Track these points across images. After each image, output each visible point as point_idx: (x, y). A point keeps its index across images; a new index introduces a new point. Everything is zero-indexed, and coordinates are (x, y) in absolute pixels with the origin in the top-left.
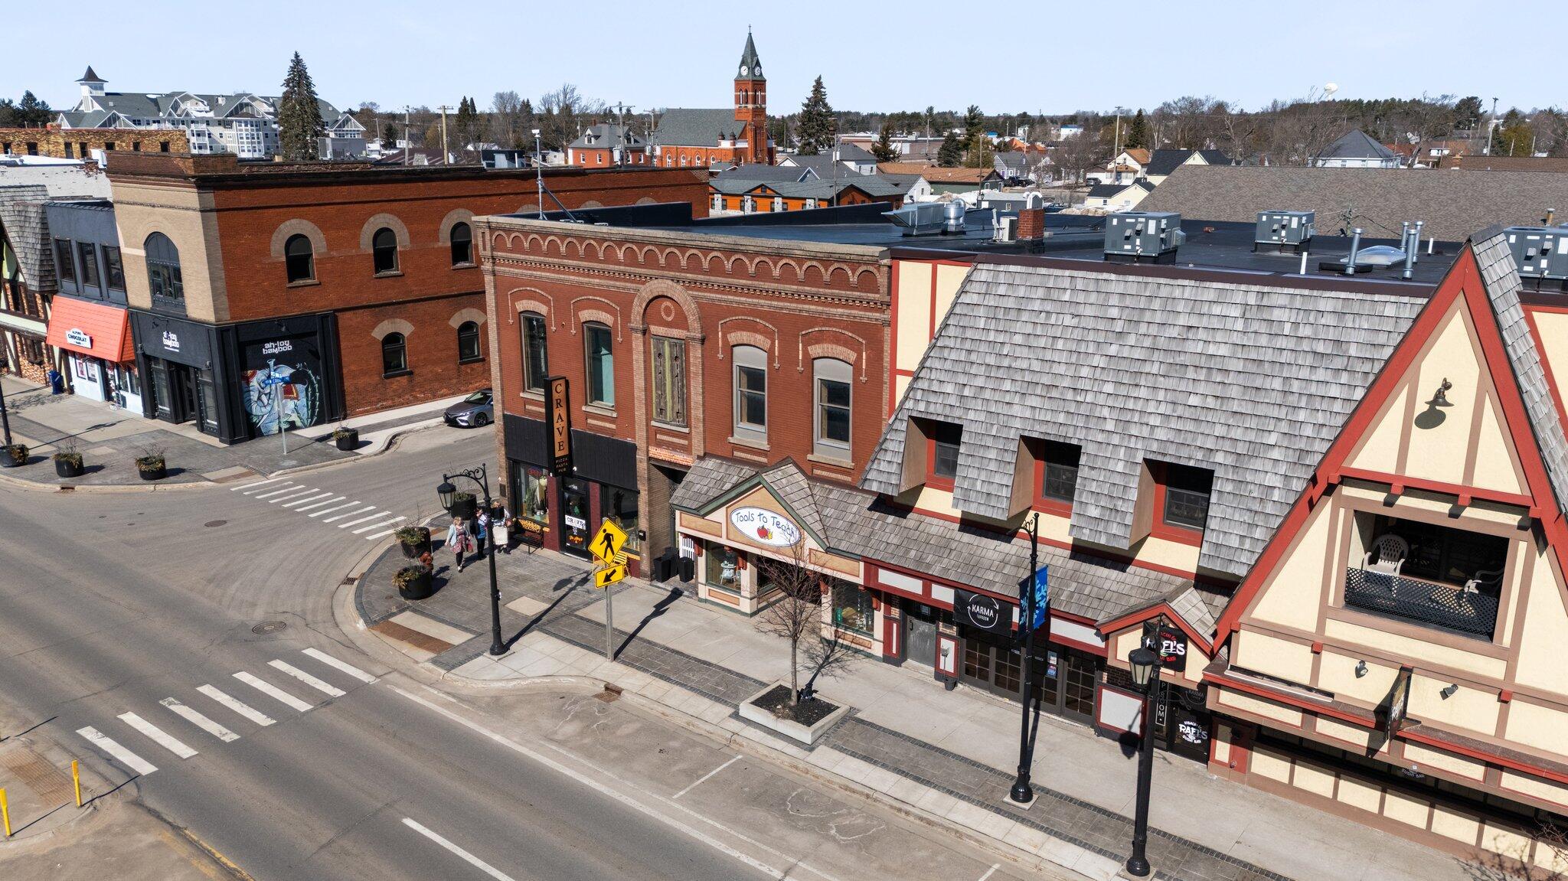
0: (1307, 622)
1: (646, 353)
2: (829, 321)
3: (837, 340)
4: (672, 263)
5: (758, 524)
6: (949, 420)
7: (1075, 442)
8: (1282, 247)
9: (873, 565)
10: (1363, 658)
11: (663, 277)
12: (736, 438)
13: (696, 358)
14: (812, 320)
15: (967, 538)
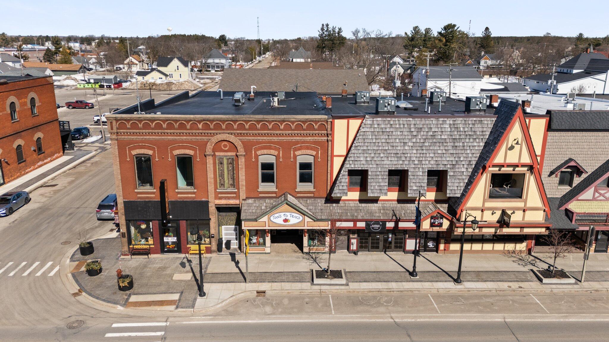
0: (480, 205)
1: (214, 163)
2: (304, 142)
3: (308, 148)
4: (229, 127)
5: (283, 218)
6: (363, 169)
7: (406, 169)
8: (364, 102)
9: (333, 222)
10: (493, 210)
11: (223, 133)
12: (260, 189)
13: (242, 162)
14: (297, 143)
15: (363, 205)
